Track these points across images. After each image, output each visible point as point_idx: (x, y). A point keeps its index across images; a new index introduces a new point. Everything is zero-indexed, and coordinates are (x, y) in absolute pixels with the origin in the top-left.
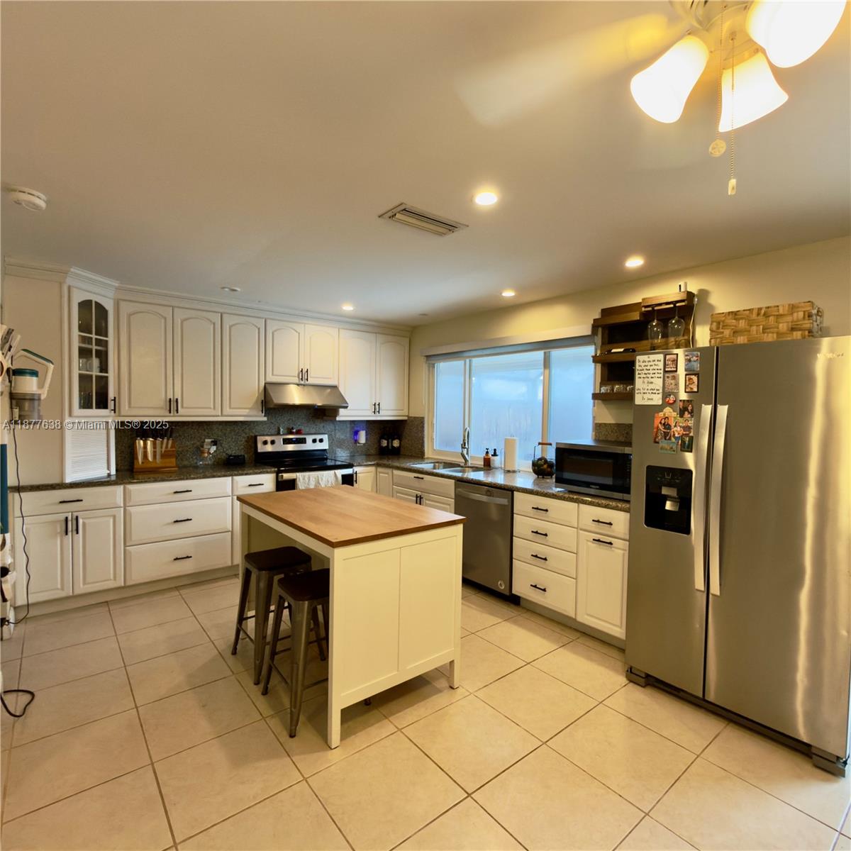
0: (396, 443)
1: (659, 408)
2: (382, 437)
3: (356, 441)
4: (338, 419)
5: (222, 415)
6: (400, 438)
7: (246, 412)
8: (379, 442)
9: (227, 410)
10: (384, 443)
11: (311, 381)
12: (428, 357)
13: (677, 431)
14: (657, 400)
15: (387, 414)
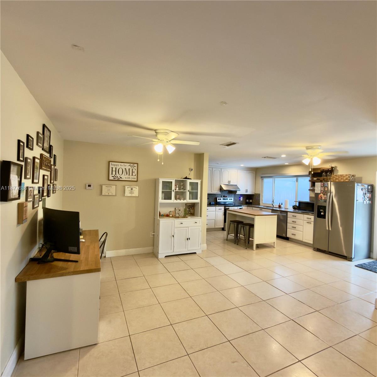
0: (251, 201)
1: (320, 194)
2: (247, 199)
3: (240, 200)
4: (237, 193)
5: (212, 192)
6: (252, 199)
7: (216, 191)
8: (246, 201)
9: (213, 191)
10: (247, 201)
11: (231, 184)
12: (262, 177)
13: (323, 198)
14: (319, 192)
15: (249, 193)
